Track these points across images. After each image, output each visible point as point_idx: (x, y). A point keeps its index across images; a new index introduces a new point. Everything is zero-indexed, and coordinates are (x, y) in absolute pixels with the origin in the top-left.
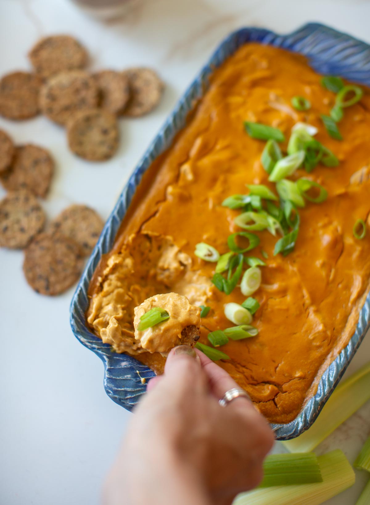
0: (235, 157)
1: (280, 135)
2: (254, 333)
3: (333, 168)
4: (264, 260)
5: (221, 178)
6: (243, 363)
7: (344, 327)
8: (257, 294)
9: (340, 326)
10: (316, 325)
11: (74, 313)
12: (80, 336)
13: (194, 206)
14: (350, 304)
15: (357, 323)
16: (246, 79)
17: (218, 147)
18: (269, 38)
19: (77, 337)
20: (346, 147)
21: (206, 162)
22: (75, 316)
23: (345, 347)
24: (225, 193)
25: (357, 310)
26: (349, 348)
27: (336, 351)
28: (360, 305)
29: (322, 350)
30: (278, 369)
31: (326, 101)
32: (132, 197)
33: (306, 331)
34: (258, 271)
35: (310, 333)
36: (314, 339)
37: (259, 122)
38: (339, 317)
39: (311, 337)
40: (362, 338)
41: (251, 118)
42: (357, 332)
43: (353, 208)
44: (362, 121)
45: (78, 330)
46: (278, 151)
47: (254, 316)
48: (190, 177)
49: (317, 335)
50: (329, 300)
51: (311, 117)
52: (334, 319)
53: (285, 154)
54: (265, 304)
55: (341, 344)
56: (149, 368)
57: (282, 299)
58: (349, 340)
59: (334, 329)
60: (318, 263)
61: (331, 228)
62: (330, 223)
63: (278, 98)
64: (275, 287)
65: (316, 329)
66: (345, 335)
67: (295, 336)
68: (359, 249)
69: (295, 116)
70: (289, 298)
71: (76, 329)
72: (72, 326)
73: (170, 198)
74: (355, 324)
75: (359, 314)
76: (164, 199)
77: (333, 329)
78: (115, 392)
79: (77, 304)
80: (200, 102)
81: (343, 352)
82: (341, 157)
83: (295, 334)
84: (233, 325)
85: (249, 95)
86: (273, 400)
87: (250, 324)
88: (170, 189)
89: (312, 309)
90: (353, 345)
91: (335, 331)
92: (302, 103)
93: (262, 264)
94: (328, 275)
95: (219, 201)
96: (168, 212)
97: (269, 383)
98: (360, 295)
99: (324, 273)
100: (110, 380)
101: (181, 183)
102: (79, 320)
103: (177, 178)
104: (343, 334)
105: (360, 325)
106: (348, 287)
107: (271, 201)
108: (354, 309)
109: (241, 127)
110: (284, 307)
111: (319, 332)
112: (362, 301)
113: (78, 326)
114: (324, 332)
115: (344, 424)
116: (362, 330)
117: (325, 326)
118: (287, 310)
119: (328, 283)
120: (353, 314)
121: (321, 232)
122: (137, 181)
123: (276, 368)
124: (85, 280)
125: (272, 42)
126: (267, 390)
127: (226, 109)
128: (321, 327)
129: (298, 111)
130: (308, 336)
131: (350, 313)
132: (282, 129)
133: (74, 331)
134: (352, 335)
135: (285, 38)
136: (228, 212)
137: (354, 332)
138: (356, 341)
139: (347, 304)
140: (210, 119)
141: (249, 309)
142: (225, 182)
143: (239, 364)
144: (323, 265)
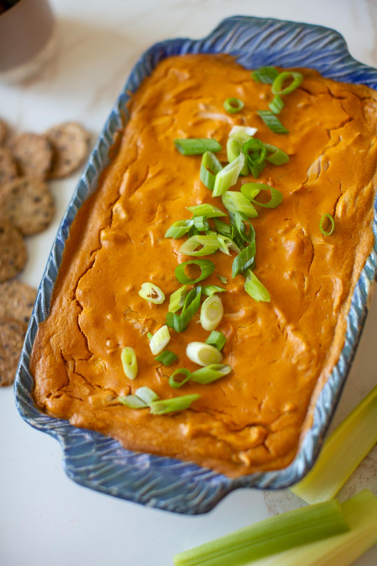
0: (170, 182)
1: (216, 145)
2: (226, 371)
3: (284, 166)
4: (223, 285)
5: (159, 208)
6: (220, 409)
7: (332, 340)
8: (222, 326)
9: (327, 341)
10: (298, 345)
11: (18, 395)
12: (29, 419)
13: (134, 245)
14: (334, 313)
15: (345, 333)
16: (169, 97)
17: (150, 176)
18: (186, 47)
19: (26, 421)
20: (294, 139)
21: (139, 195)
22: (20, 397)
23: (337, 364)
24: (166, 223)
25: (343, 318)
26: (342, 364)
27: (326, 371)
28: (346, 311)
29: (311, 374)
30: (263, 407)
31: (262, 96)
32: (62, 253)
33: (288, 356)
34: (217, 299)
35: (292, 357)
36: (298, 362)
37: (191, 137)
38: (323, 331)
39: (294, 361)
40: (355, 348)
41: (182, 136)
42: (347, 344)
43: (316, 204)
44: (306, 107)
45: (26, 412)
46: (217, 162)
47: (222, 351)
48: (123, 215)
49: (301, 357)
50: (309, 313)
51: (248, 117)
52: (318, 334)
53: (224, 164)
54: (234, 335)
55: (331, 362)
56: (112, 439)
57: (252, 325)
58: (339, 354)
59: (320, 346)
60: (287, 275)
61: (294, 231)
62: (292, 226)
63: (207, 107)
64: (242, 313)
65: (298, 350)
66: (335, 350)
67: (275, 363)
68: (331, 247)
69: (230, 121)
70: (260, 322)
71: (24, 412)
72: (19, 409)
73: (105, 243)
74: (343, 334)
75: (346, 322)
76: (100, 246)
77: (318, 346)
78: (76, 474)
79: (20, 384)
80: (122, 134)
81: (335, 370)
82: (290, 151)
83: (274, 361)
84: (199, 367)
85: (176, 112)
86: (263, 444)
87: (221, 362)
88: (103, 234)
89: (289, 329)
90: (345, 358)
91: (322, 348)
92: (234, 105)
93: (220, 290)
94: (301, 286)
95: (161, 233)
96: (105, 259)
97: (254, 425)
98: (343, 300)
99: (295, 285)
100: (69, 461)
101: (114, 225)
102: (26, 402)
103: (109, 220)
104: (331, 349)
105: (350, 335)
106: (327, 294)
107: (220, 219)
108: (340, 317)
109: (172, 148)
110: (256, 333)
111: (302, 353)
112: (347, 305)
113: (25, 409)
114: (309, 351)
115: (367, 457)
116: (353, 339)
117: (308, 344)
118: (261, 336)
119: (303, 295)
120: (340, 323)
121: (283, 239)
122: (64, 234)
123: (260, 406)
124: (25, 356)
125: (190, 50)
126: (254, 434)
127: (152, 133)
128: (303, 347)
129: (232, 115)
130: (291, 361)
131: (336, 324)
132: (218, 138)
133: (22, 415)
134: (343, 348)
135: (203, 42)
136: (173, 243)
137: (344, 344)
138: (349, 354)
139: (332, 314)
140: (136, 148)
141: (214, 345)
142: (164, 211)
143: (215, 410)
144: (293, 275)
